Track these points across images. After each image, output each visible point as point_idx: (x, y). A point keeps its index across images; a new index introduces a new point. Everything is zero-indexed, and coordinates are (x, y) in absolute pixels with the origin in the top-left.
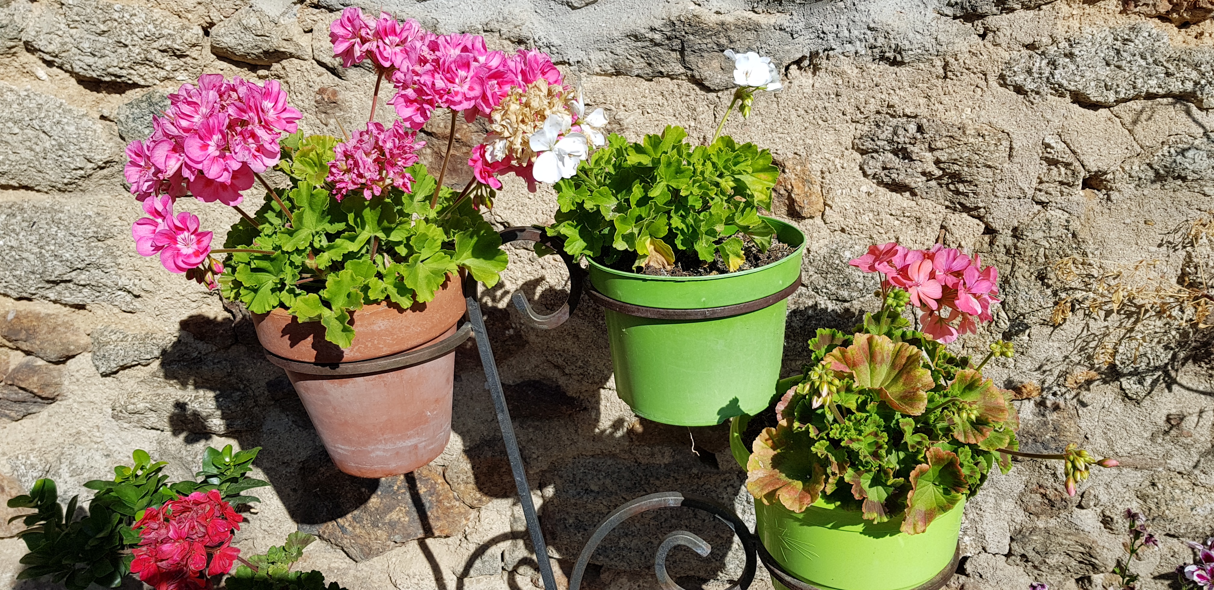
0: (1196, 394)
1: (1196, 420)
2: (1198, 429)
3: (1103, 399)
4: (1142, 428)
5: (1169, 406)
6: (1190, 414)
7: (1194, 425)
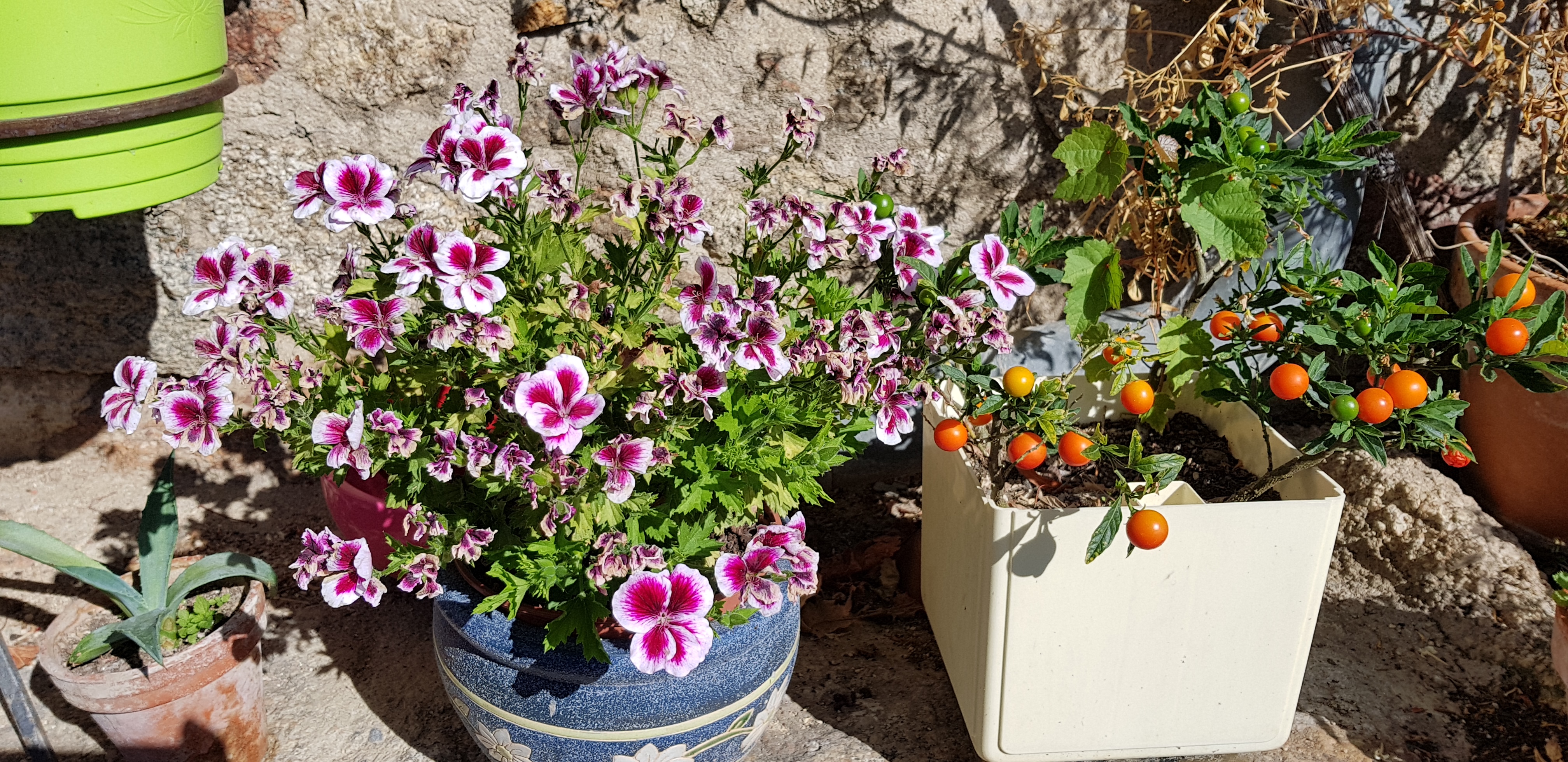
0: (798, 24)
1: (801, 63)
2: (807, 79)
3: (660, 28)
4: (726, 78)
5: (757, 38)
6: (791, 54)
7: (800, 73)
